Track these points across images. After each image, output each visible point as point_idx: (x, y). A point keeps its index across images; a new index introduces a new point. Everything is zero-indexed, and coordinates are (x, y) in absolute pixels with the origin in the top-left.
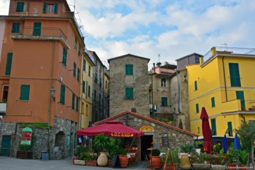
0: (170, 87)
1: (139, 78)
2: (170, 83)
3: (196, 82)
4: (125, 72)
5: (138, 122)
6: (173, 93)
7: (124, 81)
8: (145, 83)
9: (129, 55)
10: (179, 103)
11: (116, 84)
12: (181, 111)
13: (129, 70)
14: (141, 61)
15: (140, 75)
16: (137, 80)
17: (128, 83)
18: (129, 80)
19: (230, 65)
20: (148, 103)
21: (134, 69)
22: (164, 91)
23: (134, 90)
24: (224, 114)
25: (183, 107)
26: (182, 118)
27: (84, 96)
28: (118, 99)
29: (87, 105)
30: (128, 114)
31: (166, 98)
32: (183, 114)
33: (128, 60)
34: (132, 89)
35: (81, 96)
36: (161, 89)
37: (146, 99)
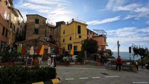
0: (53, 32)
1: (41, 25)
2: (54, 30)
3: (64, 31)
4: (35, 22)
5: (41, 43)
6: (55, 34)
7: (34, 26)
8: (44, 28)
9: (37, 15)
10: (57, 38)
11: (30, 27)
12: (57, 40)
13: (37, 21)
14: (43, 19)
15: (42, 24)
16: (40, 26)
17: (36, 27)
18: (37, 26)
19: (78, 26)
20: (45, 36)
21: (40, 22)
22: (51, 33)
23: (39, 30)
24: (75, 43)
25: (58, 39)
26: (58, 43)
27: (11, 30)
28: (31, 33)
29: (13, 35)
30: (36, 39)
31: (52, 36)
32: (58, 42)
33: (37, 17)
34: (38, 30)
35: (9, 29)
36: (50, 32)
37: (44, 35)
